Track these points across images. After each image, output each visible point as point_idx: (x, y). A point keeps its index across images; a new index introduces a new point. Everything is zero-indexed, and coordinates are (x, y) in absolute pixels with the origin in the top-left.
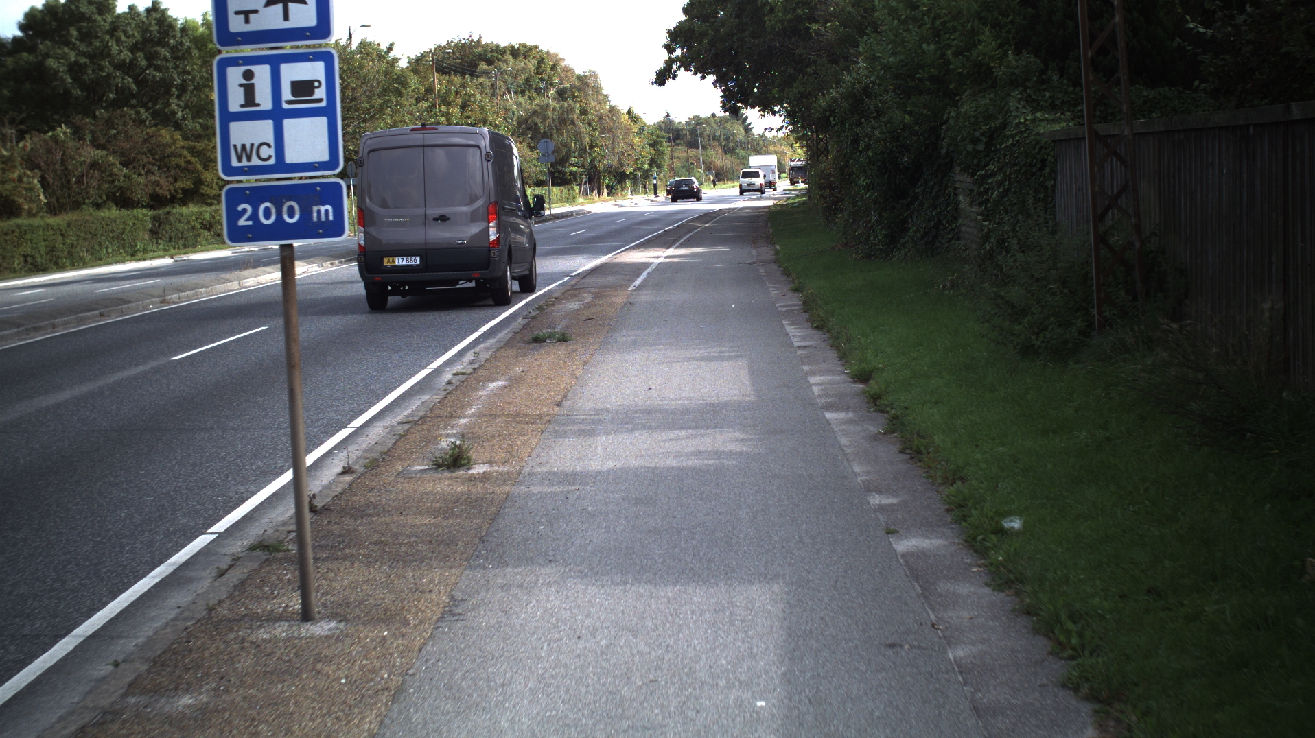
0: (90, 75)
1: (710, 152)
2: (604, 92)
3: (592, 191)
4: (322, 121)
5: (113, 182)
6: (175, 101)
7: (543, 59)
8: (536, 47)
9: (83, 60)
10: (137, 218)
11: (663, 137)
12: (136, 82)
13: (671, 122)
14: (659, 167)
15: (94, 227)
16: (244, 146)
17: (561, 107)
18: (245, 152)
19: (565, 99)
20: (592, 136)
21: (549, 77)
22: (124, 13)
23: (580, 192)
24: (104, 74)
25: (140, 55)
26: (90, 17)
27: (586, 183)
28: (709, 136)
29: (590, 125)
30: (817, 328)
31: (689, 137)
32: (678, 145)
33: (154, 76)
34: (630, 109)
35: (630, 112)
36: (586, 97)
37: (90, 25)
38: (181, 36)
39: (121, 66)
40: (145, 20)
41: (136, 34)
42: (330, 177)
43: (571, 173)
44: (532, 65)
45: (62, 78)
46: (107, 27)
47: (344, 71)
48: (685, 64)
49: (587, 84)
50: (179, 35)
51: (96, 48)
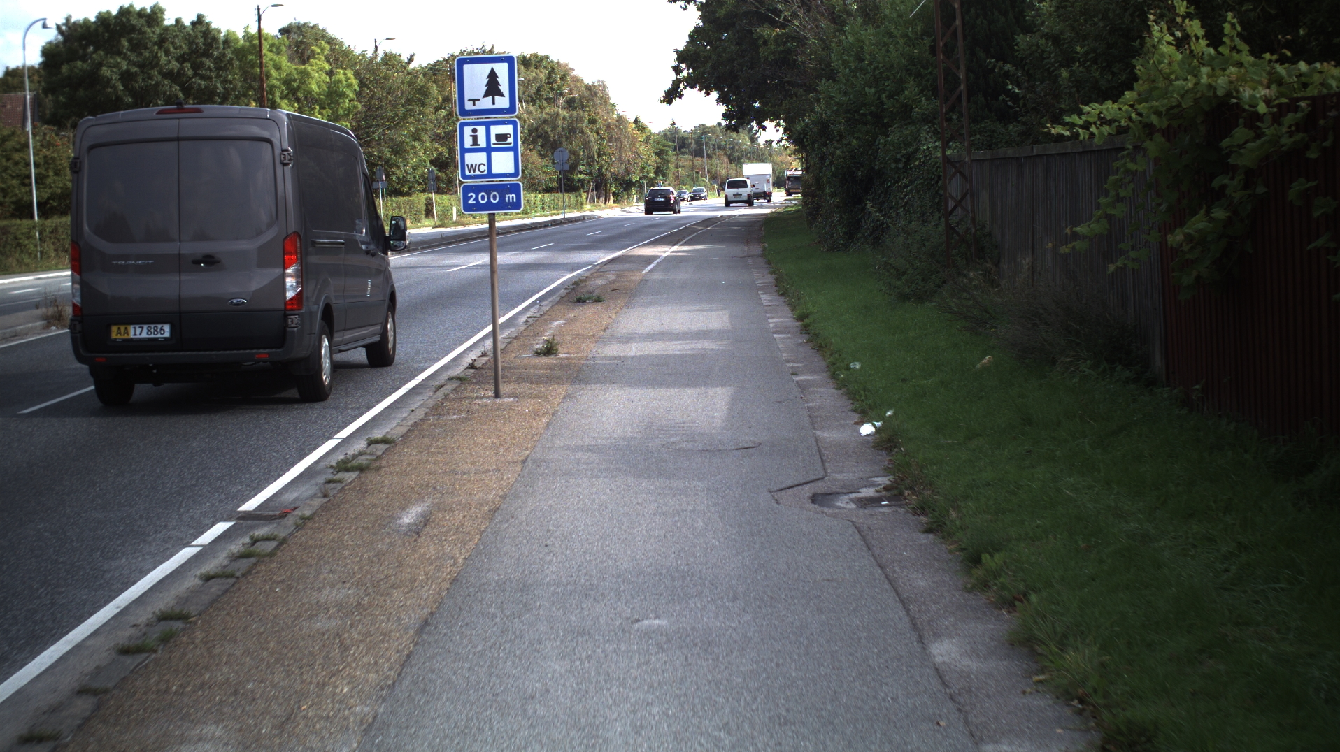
0: (139, 83)
1: (714, 160)
2: (612, 102)
3: (599, 198)
4: (511, 154)
7: (553, 69)
8: (547, 57)
9: (134, 69)
11: (669, 146)
12: (183, 90)
13: (677, 130)
14: (664, 175)
16: (472, 165)
17: (571, 116)
18: (472, 168)
19: (574, 109)
20: (600, 144)
21: (559, 87)
22: (172, 25)
23: (587, 198)
24: (153, 83)
25: (187, 65)
26: (140, 29)
27: (593, 190)
28: (714, 145)
29: (598, 133)
30: (782, 295)
31: (694, 146)
32: (683, 153)
33: (199, 85)
34: (637, 118)
35: (636, 121)
36: (594, 107)
37: (140, 36)
38: (224, 48)
39: (169, 75)
40: (191, 32)
41: (183, 45)
42: (514, 180)
43: (579, 180)
44: (543, 75)
45: (114, 85)
46: (155, 38)
47: (371, 81)
48: (691, 83)
49: (596, 94)
50: (221, 46)
51: (146, 58)
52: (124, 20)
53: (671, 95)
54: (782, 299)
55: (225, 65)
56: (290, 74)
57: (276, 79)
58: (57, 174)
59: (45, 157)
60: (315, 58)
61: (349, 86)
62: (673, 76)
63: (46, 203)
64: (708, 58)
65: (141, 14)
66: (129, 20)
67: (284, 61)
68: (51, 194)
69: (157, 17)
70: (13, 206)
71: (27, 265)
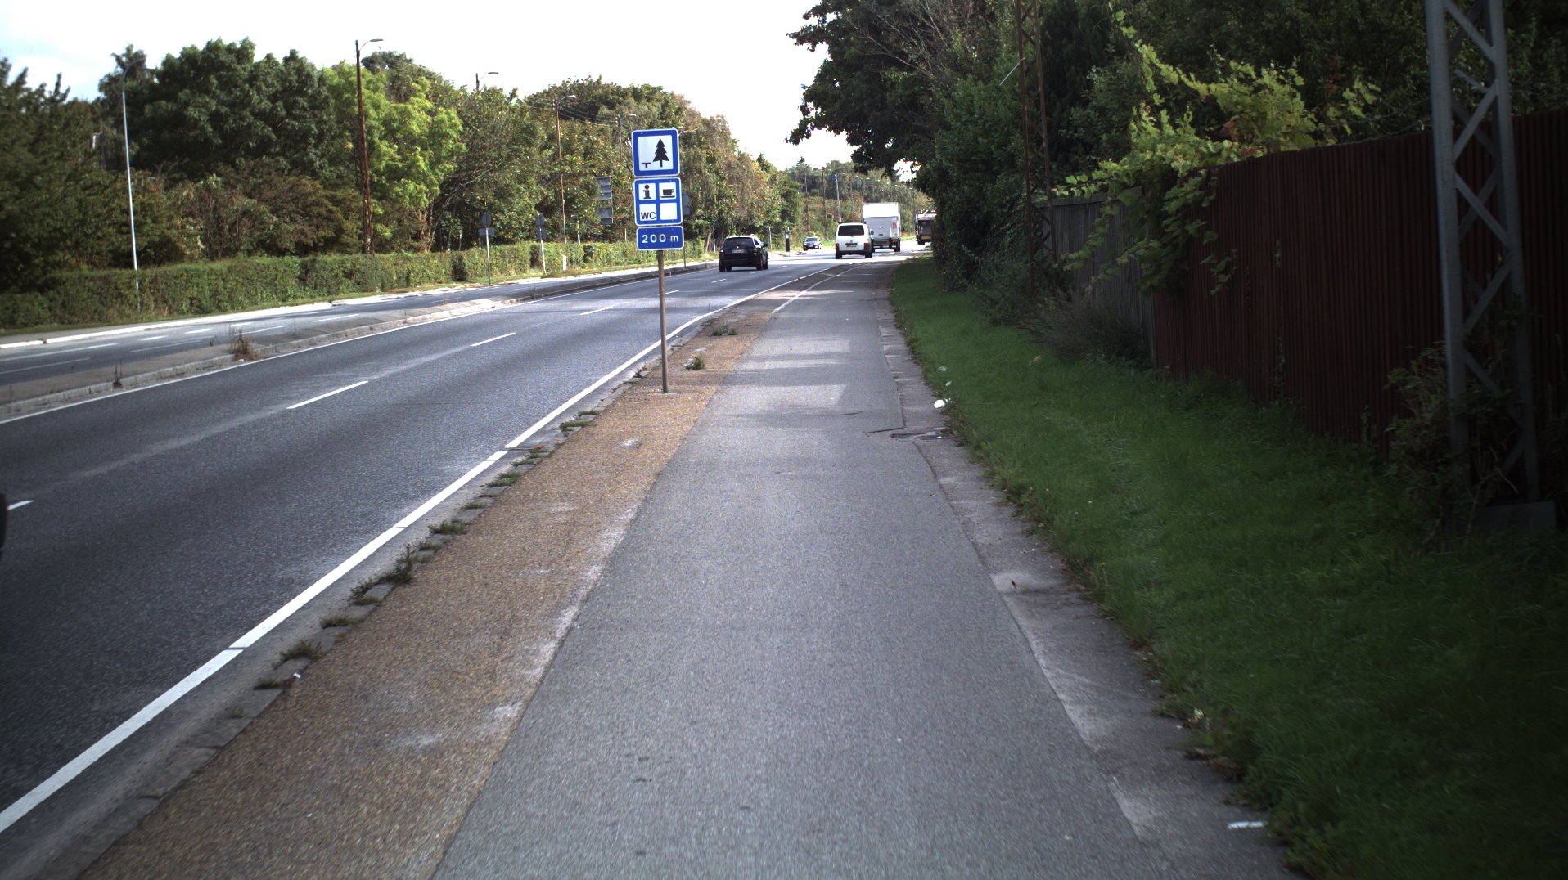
0: (231, 124)
1: (849, 202)
2: (733, 138)
4: (675, 205)
5: (263, 229)
6: (313, 150)
7: (667, 102)
8: (660, 88)
9: (224, 109)
10: (287, 265)
11: (797, 187)
12: (275, 130)
13: (806, 168)
14: (792, 220)
15: (250, 272)
16: (645, 213)
17: (688, 155)
18: (645, 215)
19: (692, 146)
20: (720, 186)
21: (674, 122)
22: (262, 62)
23: (705, 246)
24: (245, 124)
25: (280, 103)
26: (230, 66)
27: (711, 237)
28: (848, 185)
29: (717, 173)
30: (899, 327)
31: (826, 186)
32: (813, 195)
33: (293, 126)
34: (760, 156)
35: (760, 159)
36: (712, 143)
37: (230, 73)
38: (319, 86)
39: (260, 115)
40: (283, 69)
41: (276, 84)
42: (677, 225)
43: (697, 226)
44: (656, 109)
45: (203, 126)
46: (246, 75)
47: (473, 120)
48: (819, 123)
49: (714, 130)
50: (316, 84)
51: (236, 97)
52: (213, 56)
53: (797, 136)
54: (898, 331)
55: (320, 104)
56: (390, 114)
57: (374, 119)
58: (155, 221)
59: (142, 204)
60: (415, 96)
61: (453, 126)
62: (800, 116)
63: (144, 251)
64: (836, 98)
65: (230, 49)
66: (217, 56)
67: (382, 98)
68: (149, 242)
69: (248, 53)
70: (110, 256)
71: (128, 316)
